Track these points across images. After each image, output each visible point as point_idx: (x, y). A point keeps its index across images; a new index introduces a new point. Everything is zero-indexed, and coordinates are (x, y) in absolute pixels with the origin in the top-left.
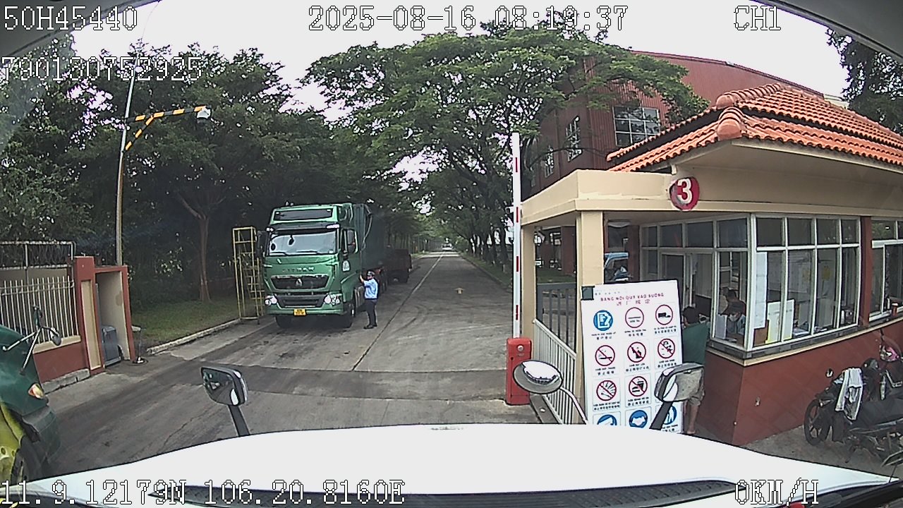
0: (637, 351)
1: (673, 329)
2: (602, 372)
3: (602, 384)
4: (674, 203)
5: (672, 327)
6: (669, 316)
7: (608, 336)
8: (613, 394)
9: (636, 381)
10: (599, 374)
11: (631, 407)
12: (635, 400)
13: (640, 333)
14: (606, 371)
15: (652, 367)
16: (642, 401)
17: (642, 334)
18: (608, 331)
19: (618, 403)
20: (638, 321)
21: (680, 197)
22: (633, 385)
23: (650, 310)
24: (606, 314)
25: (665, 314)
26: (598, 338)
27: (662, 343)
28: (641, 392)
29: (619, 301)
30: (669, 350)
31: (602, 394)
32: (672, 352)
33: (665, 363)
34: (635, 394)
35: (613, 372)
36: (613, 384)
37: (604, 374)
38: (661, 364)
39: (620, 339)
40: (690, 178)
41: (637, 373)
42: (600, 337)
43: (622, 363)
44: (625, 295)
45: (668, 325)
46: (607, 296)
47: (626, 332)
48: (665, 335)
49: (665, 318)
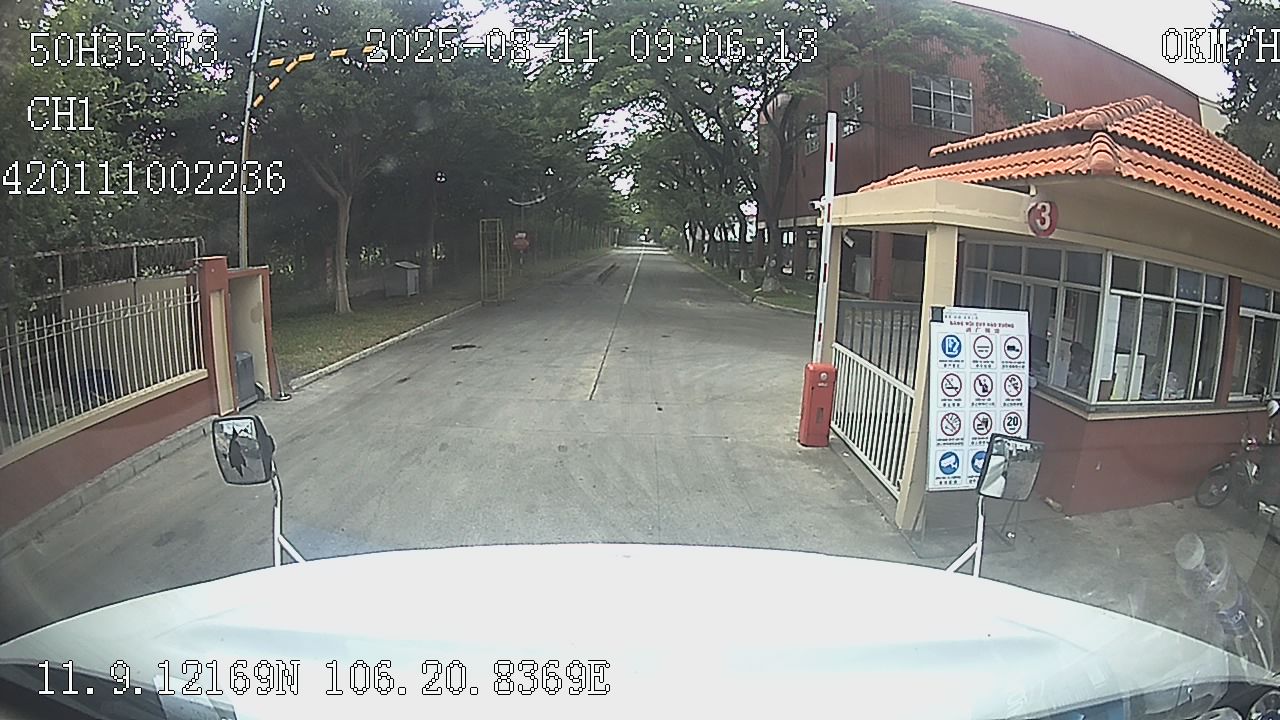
1: (1022, 365)
2: (947, 402)
4: (1032, 228)
5: (1020, 363)
6: (1018, 350)
7: (956, 364)
9: (981, 417)
10: (945, 404)
11: (974, 447)
12: (978, 439)
13: (987, 364)
14: (951, 403)
15: (998, 405)
17: (990, 366)
18: (956, 358)
19: (962, 440)
21: (1038, 221)
22: (977, 422)
23: (999, 341)
24: (955, 340)
26: (945, 365)
29: (968, 326)
30: (1016, 388)
33: (1013, 402)
34: (979, 431)
35: (958, 405)
37: (949, 405)
38: (1007, 402)
39: (967, 371)
40: (1050, 203)
41: (983, 409)
42: (947, 363)
43: (968, 396)
44: (975, 321)
45: (1017, 360)
46: (957, 320)
47: (974, 362)
48: (1013, 371)
49: (1014, 352)
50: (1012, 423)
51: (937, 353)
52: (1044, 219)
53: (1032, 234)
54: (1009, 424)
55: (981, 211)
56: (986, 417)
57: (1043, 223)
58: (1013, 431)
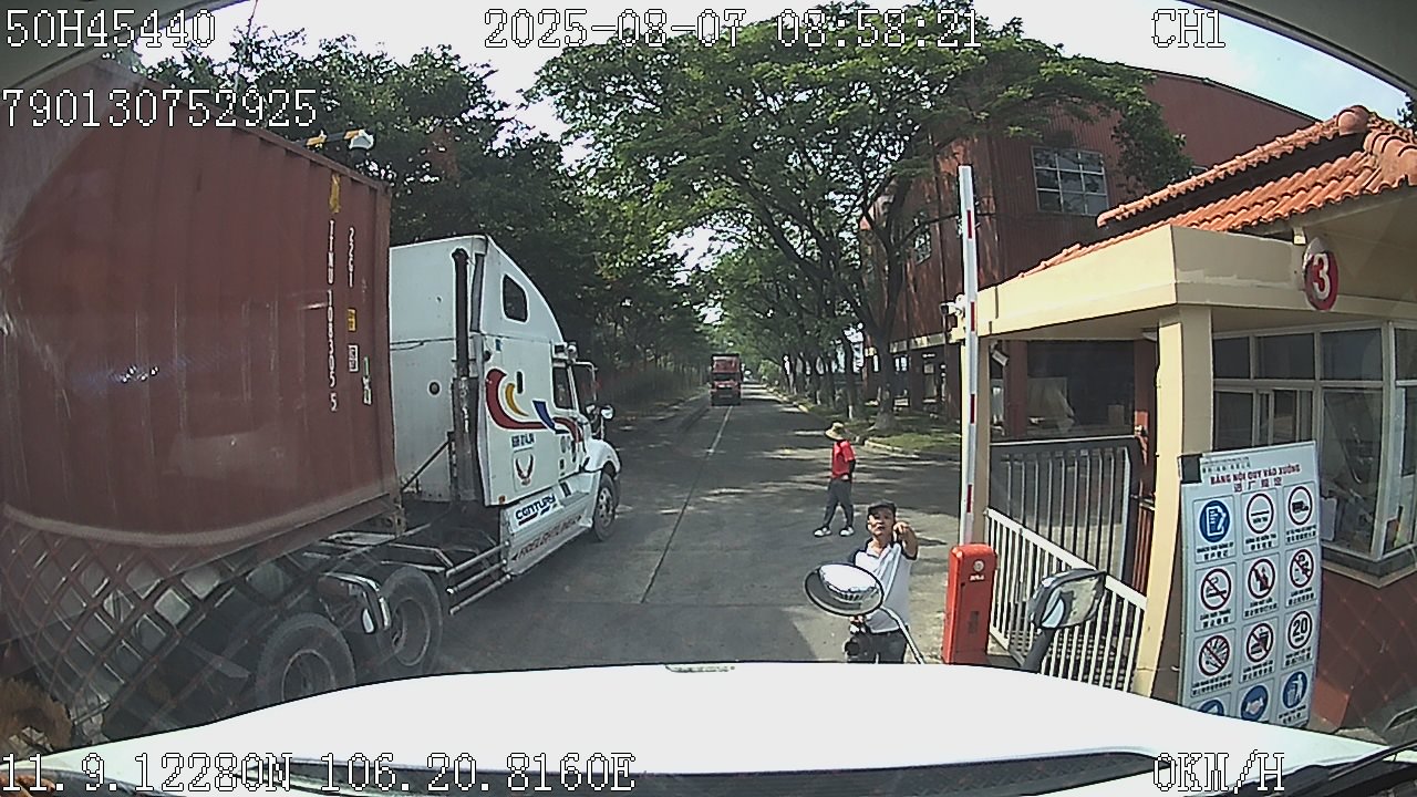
0: (1261, 575)
1: (1313, 530)
2: (1209, 620)
3: (1209, 645)
4: (1310, 297)
5: (1309, 528)
6: (1307, 508)
7: (1222, 550)
8: (1223, 661)
9: (1257, 633)
10: (1206, 624)
11: (1247, 682)
12: (1255, 668)
13: (1266, 541)
14: (1215, 619)
15: (1281, 606)
16: (1263, 668)
17: (1270, 543)
18: (1222, 542)
19: (1230, 676)
20: (1265, 519)
21: (1316, 285)
22: (1253, 641)
23: (1281, 498)
24: (1220, 510)
25: (1302, 503)
26: (1206, 556)
27: (1298, 558)
28: (1264, 652)
29: (1238, 482)
30: (1305, 571)
31: (1207, 663)
32: (1309, 573)
33: (1301, 595)
34: (1253, 656)
35: (1226, 619)
36: (1225, 641)
37: (1212, 624)
38: (1293, 598)
39: (1238, 557)
40: (1327, 253)
41: (1260, 619)
42: (1210, 552)
43: (1239, 603)
44: (1246, 471)
45: (1306, 525)
46: (1223, 473)
47: (1248, 542)
48: (1302, 544)
49: (1302, 512)
50: (1299, 630)
51: (1195, 539)
52: (1322, 279)
53: (1313, 308)
54: (1295, 634)
55: (1239, 278)
56: (1265, 629)
57: (1322, 289)
58: (1301, 643)
